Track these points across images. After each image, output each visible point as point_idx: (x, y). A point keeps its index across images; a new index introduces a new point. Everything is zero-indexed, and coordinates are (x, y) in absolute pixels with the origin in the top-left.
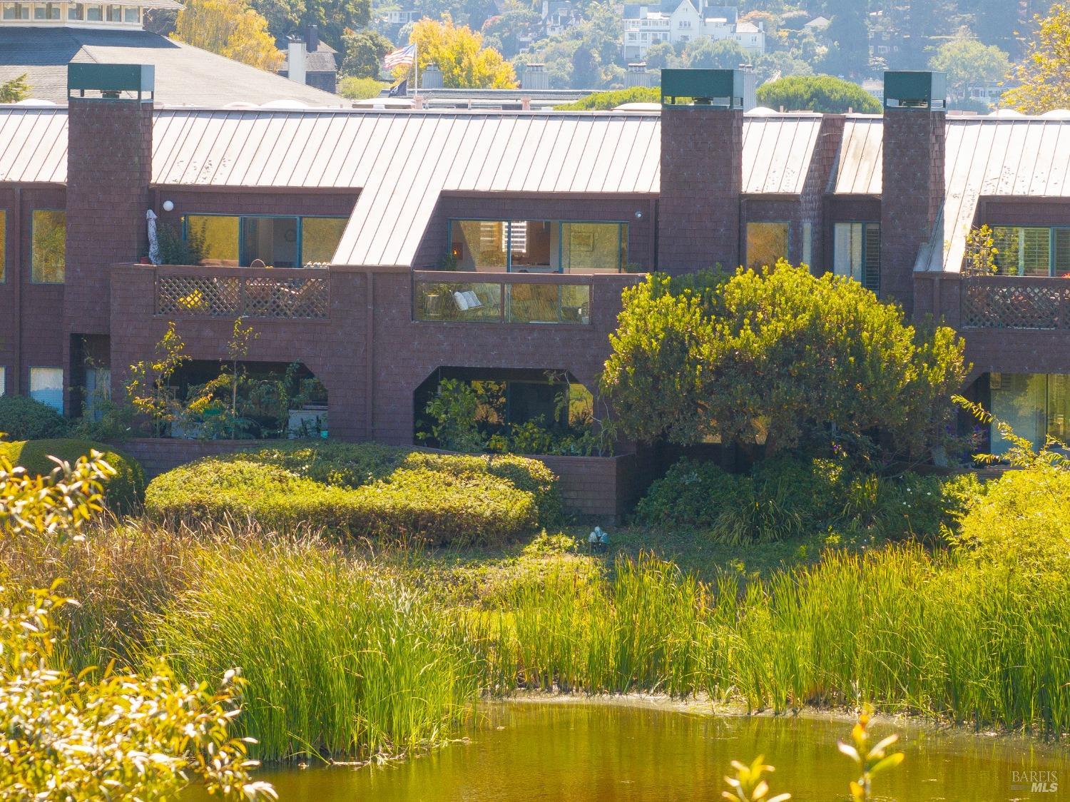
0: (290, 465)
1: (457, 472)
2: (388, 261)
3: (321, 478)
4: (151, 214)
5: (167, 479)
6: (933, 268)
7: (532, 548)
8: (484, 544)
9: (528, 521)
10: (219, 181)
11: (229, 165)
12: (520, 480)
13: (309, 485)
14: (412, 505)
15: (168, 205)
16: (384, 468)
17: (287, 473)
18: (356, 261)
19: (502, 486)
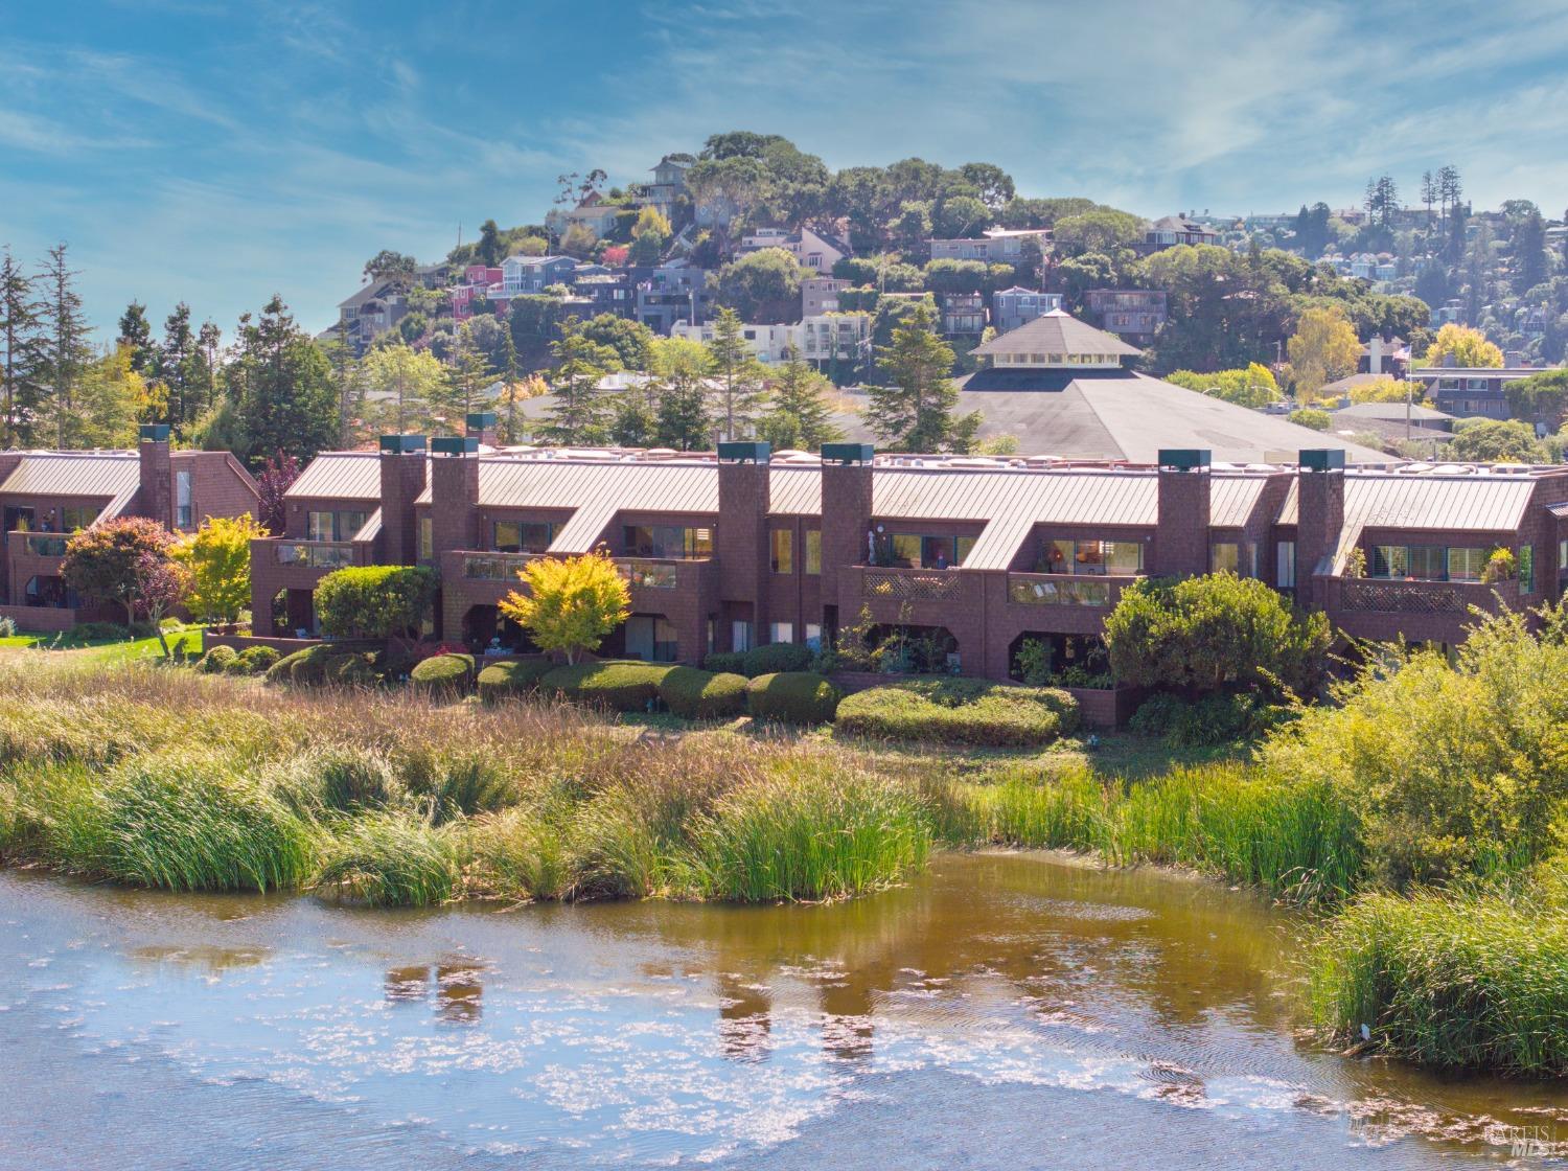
0: (923, 692)
1: (1016, 698)
2: (994, 567)
3: (936, 701)
4: (871, 534)
5: (851, 699)
6: (1325, 573)
7: (1053, 747)
8: (1023, 744)
9: (1052, 731)
10: (910, 515)
11: (918, 504)
12: (1052, 704)
13: (930, 705)
14: (982, 720)
15: (880, 529)
16: (974, 695)
17: (919, 697)
18: (975, 566)
19: (1040, 708)
